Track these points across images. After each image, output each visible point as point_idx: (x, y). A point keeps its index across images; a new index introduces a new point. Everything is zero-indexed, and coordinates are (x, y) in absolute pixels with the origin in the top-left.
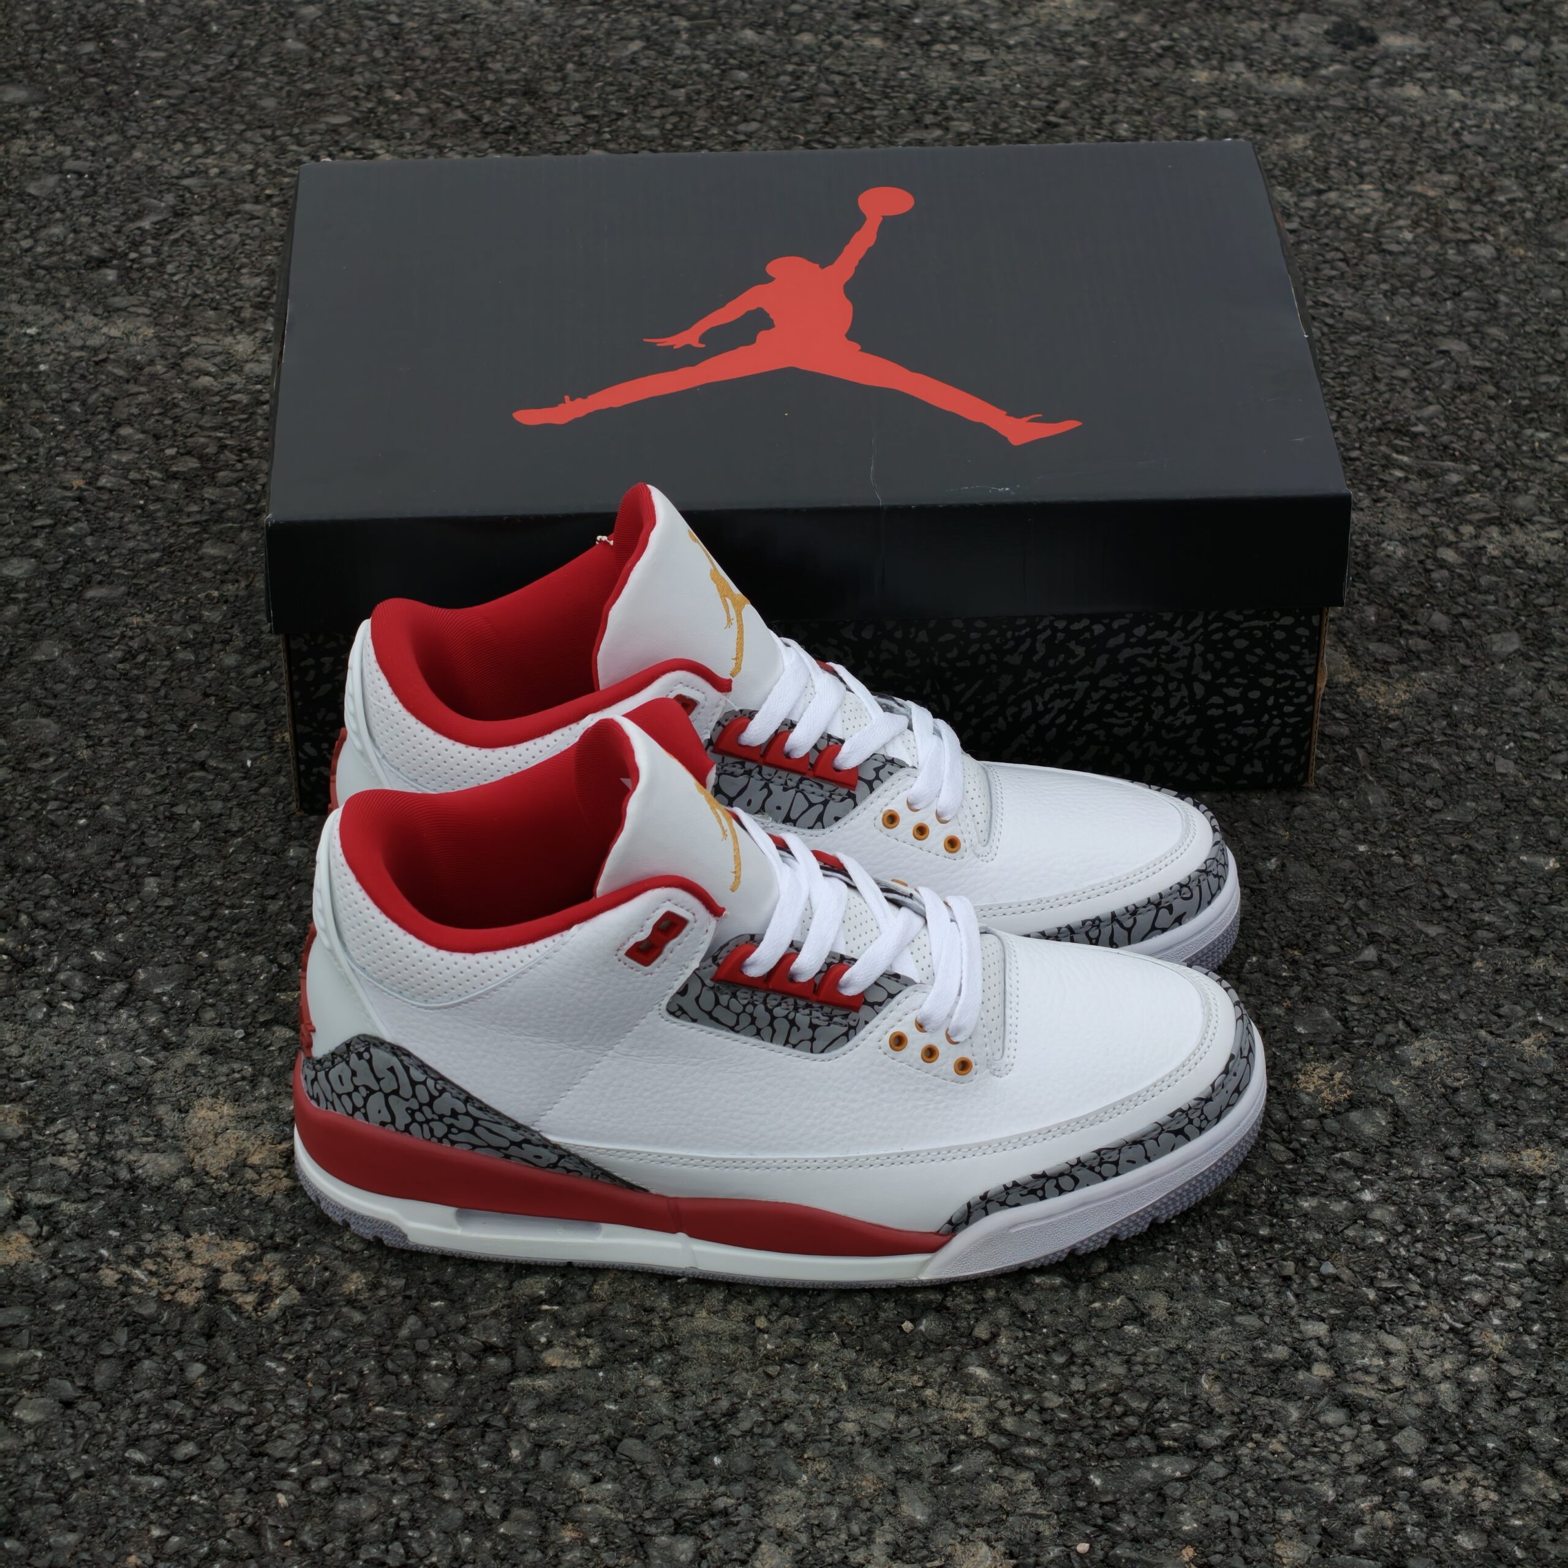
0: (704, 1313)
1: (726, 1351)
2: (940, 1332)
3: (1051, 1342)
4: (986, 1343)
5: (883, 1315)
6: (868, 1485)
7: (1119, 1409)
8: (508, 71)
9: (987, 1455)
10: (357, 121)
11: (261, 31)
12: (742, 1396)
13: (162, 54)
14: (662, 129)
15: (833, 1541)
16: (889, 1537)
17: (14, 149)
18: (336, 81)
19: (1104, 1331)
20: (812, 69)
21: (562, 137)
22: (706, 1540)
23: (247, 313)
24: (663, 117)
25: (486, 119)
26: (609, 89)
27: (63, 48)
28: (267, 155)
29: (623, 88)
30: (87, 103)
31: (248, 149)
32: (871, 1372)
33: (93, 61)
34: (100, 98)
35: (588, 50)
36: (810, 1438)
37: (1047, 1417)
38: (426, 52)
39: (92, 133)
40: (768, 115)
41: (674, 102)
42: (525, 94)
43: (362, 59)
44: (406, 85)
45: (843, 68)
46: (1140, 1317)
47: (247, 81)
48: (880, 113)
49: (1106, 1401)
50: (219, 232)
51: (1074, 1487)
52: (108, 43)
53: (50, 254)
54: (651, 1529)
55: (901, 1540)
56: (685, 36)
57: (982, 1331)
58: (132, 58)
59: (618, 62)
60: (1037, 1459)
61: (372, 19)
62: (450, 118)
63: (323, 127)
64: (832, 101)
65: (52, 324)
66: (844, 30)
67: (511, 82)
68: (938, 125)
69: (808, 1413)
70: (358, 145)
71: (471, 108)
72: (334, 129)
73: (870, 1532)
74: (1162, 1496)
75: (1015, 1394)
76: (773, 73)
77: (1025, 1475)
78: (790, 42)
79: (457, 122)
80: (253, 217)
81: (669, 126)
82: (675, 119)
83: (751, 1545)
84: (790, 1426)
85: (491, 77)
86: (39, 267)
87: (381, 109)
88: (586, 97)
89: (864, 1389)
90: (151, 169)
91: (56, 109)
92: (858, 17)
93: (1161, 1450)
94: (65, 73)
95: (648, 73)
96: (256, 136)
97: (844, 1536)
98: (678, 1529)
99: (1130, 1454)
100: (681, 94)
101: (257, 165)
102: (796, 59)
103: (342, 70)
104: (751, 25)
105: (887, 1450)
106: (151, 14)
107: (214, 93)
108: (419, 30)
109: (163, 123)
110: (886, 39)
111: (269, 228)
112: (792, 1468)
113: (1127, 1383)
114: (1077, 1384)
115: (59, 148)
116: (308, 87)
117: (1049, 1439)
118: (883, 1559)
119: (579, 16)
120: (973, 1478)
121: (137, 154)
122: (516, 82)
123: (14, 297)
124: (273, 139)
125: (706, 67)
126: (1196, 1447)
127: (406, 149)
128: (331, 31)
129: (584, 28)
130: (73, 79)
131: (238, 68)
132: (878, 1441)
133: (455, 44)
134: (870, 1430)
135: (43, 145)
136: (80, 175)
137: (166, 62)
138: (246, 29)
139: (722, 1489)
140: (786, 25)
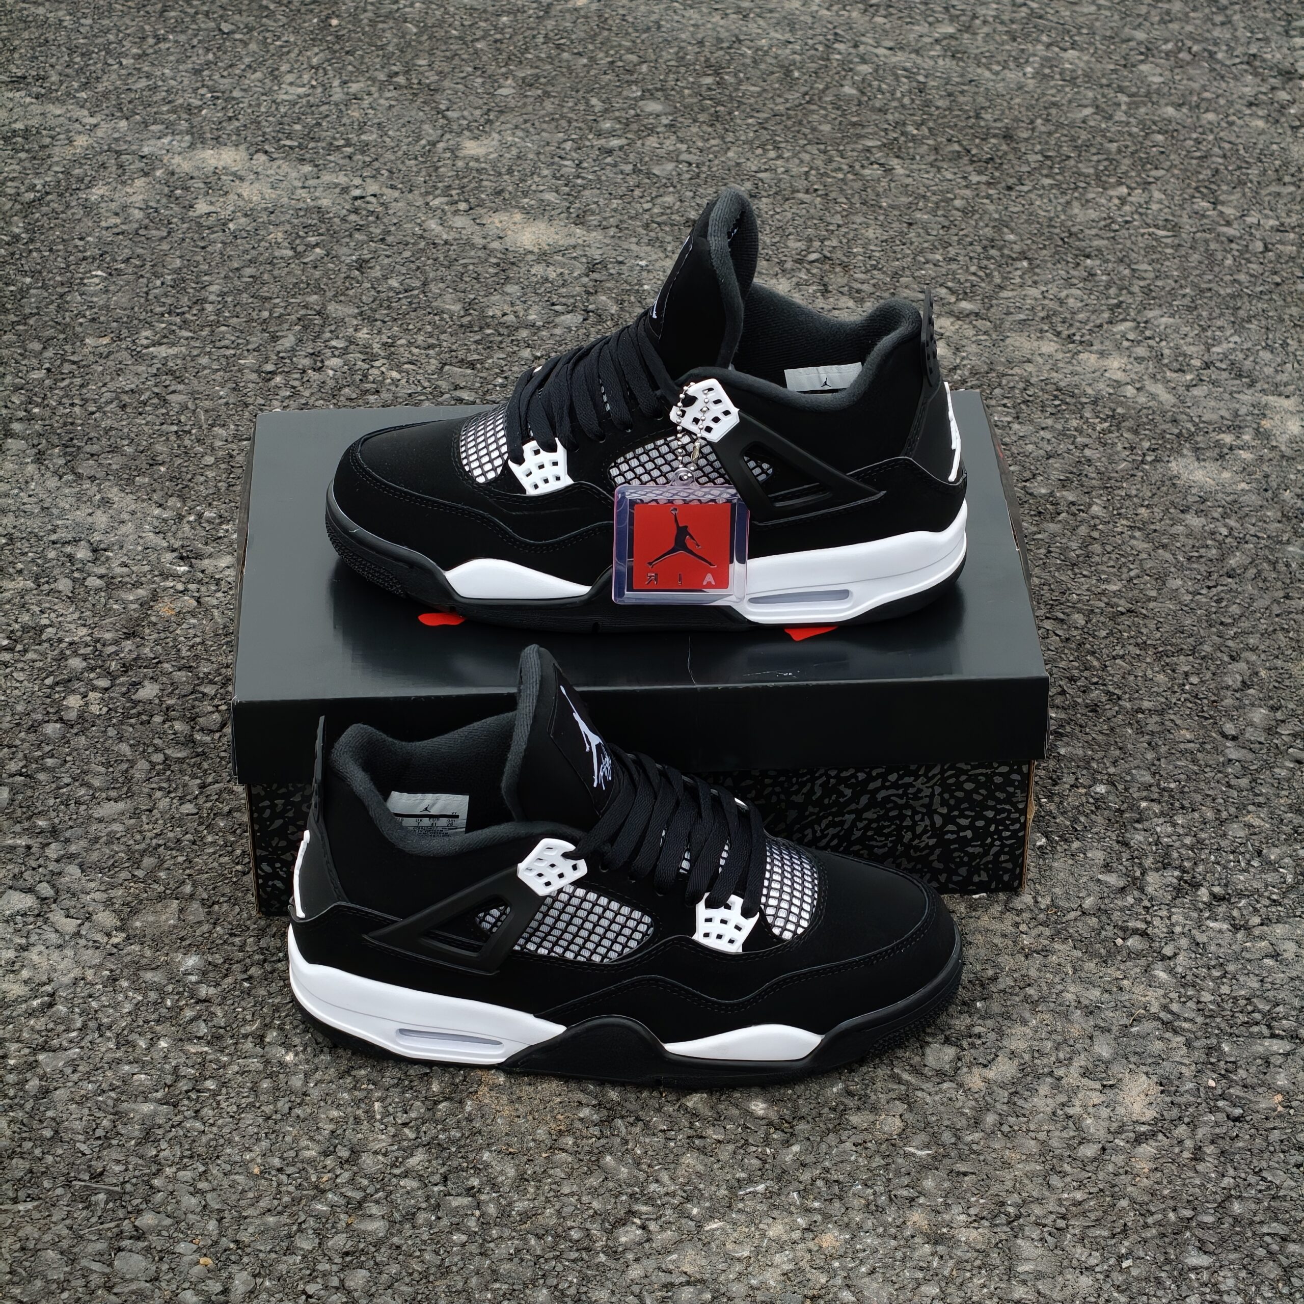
0: (986, 918)
1: (998, 941)
2: (1140, 947)
3: (1213, 963)
4: (1170, 958)
5: (1104, 933)
6: (1075, 1031)
7: (1250, 1008)
8: (995, 121)
9: (1157, 1024)
10: (884, 145)
11: (828, 79)
12: (1002, 970)
13: (757, 89)
14: (1096, 169)
15: (1046, 1061)
16: (1083, 1063)
17: (648, 143)
18: (874, 117)
19: (1249, 960)
20: (1211, 137)
21: (1025, 168)
22: (964, 1049)
23: (789, 265)
24: (1099, 161)
25: (974, 152)
26: (1063, 139)
27: (691, 79)
28: (819, 163)
29: (1074, 139)
30: (702, 117)
31: (806, 157)
32: (1090, 966)
33: (710, 89)
34: (712, 115)
35: (1053, 111)
36: (1043, 999)
37: (1201, 1006)
38: (940, 103)
39: (702, 137)
40: (1173, 166)
41: (1109, 152)
42: (1005, 137)
43: (895, 104)
44: (922, 124)
45: (1233, 139)
46: (1276, 956)
47: (813, 112)
48: (1254, 172)
49: (1242, 1002)
50: (778, 210)
51: (1209, 1050)
52: (721, 78)
53: (662, 214)
54: (930, 1039)
55: (1090, 1066)
56: (1124, 107)
57: (1168, 951)
58: (737, 90)
59: (1073, 121)
60: (1189, 1031)
61: (906, 77)
62: (949, 148)
63: (860, 147)
64: (1220, 160)
65: (656, 260)
66: (1240, 115)
67: (996, 128)
68: (1293, 184)
69: (1044, 985)
70: (882, 161)
71: (965, 143)
72: (868, 150)
73: (1071, 1059)
74: (1268, 1063)
75: (1182, 991)
76: (1182, 138)
77: (1180, 1039)
78: (1198, 117)
79: (953, 152)
80: (803, 203)
81: (1101, 168)
82: (1106, 163)
83: (992, 1056)
84: (1030, 991)
85: (982, 123)
86: (653, 222)
87: (903, 139)
88: (1047, 143)
89: (1083, 975)
90: (738, 164)
91: (680, 119)
92: (1250, 105)
93: (1273, 1036)
94: (690, 96)
95: (1094, 131)
96: (813, 149)
97: (1053, 1059)
98: (947, 1041)
99: (1251, 1035)
100: (1114, 146)
101: (811, 168)
102: (1200, 130)
103: (880, 110)
104: (1172, 104)
105: (1091, 1013)
106: (755, 61)
107: (789, 118)
108: (938, 88)
109: (751, 134)
110: (1267, 122)
111: (812, 211)
112: (1027, 1015)
113: (1258, 993)
114: (1225, 989)
115: (679, 145)
116: (855, 119)
117: (1200, 1020)
118: (1076, 1075)
119: (1052, 87)
120: (1145, 1036)
121: (730, 154)
122: (1000, 129)
123: (634, 240)
124: (825, 152)
125: (1135, 130)
126: (1297, 1037)
127: (914, 167)
128: (876, 83)
129: (1053, 96)
130: (695, 100)
131: (808, 102)
132: (1086, 1007)
133: (961, 99)
134: (1082, 1000)
135: (668, 142)
136: (690, 164)
137: (760, 94)
138: (817, 77)
139: (980, 1021)
140: (1198, 106)
